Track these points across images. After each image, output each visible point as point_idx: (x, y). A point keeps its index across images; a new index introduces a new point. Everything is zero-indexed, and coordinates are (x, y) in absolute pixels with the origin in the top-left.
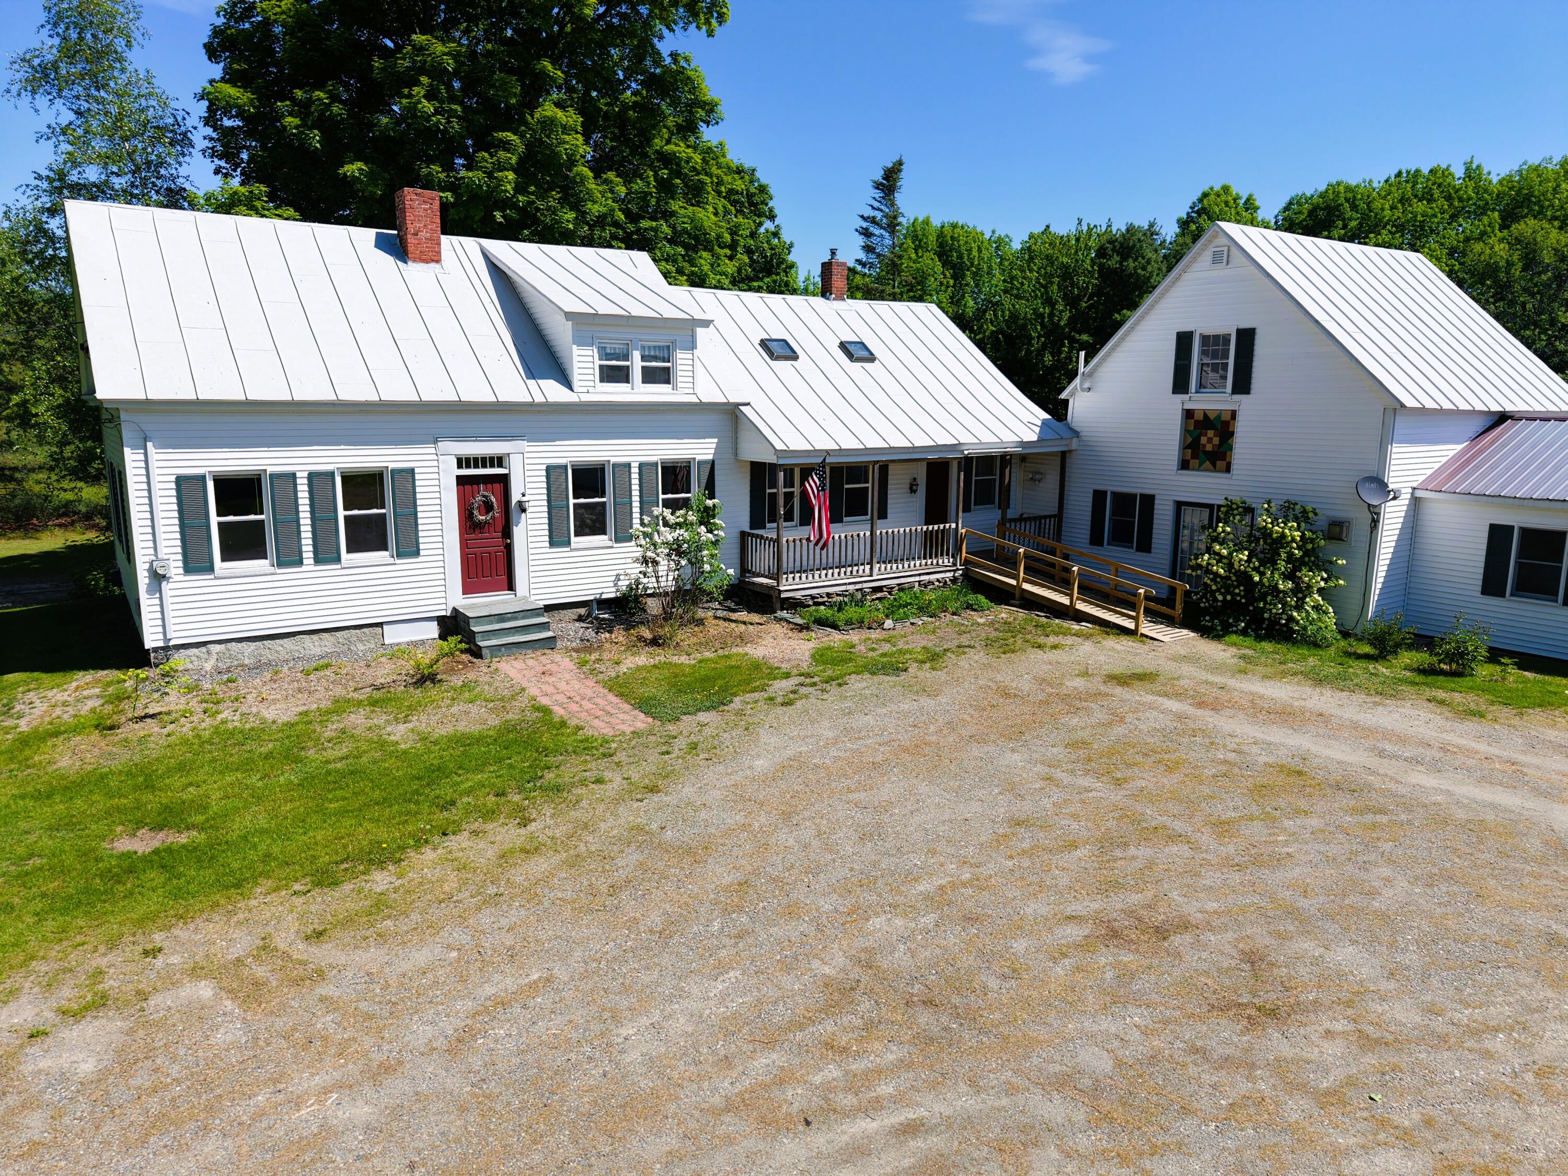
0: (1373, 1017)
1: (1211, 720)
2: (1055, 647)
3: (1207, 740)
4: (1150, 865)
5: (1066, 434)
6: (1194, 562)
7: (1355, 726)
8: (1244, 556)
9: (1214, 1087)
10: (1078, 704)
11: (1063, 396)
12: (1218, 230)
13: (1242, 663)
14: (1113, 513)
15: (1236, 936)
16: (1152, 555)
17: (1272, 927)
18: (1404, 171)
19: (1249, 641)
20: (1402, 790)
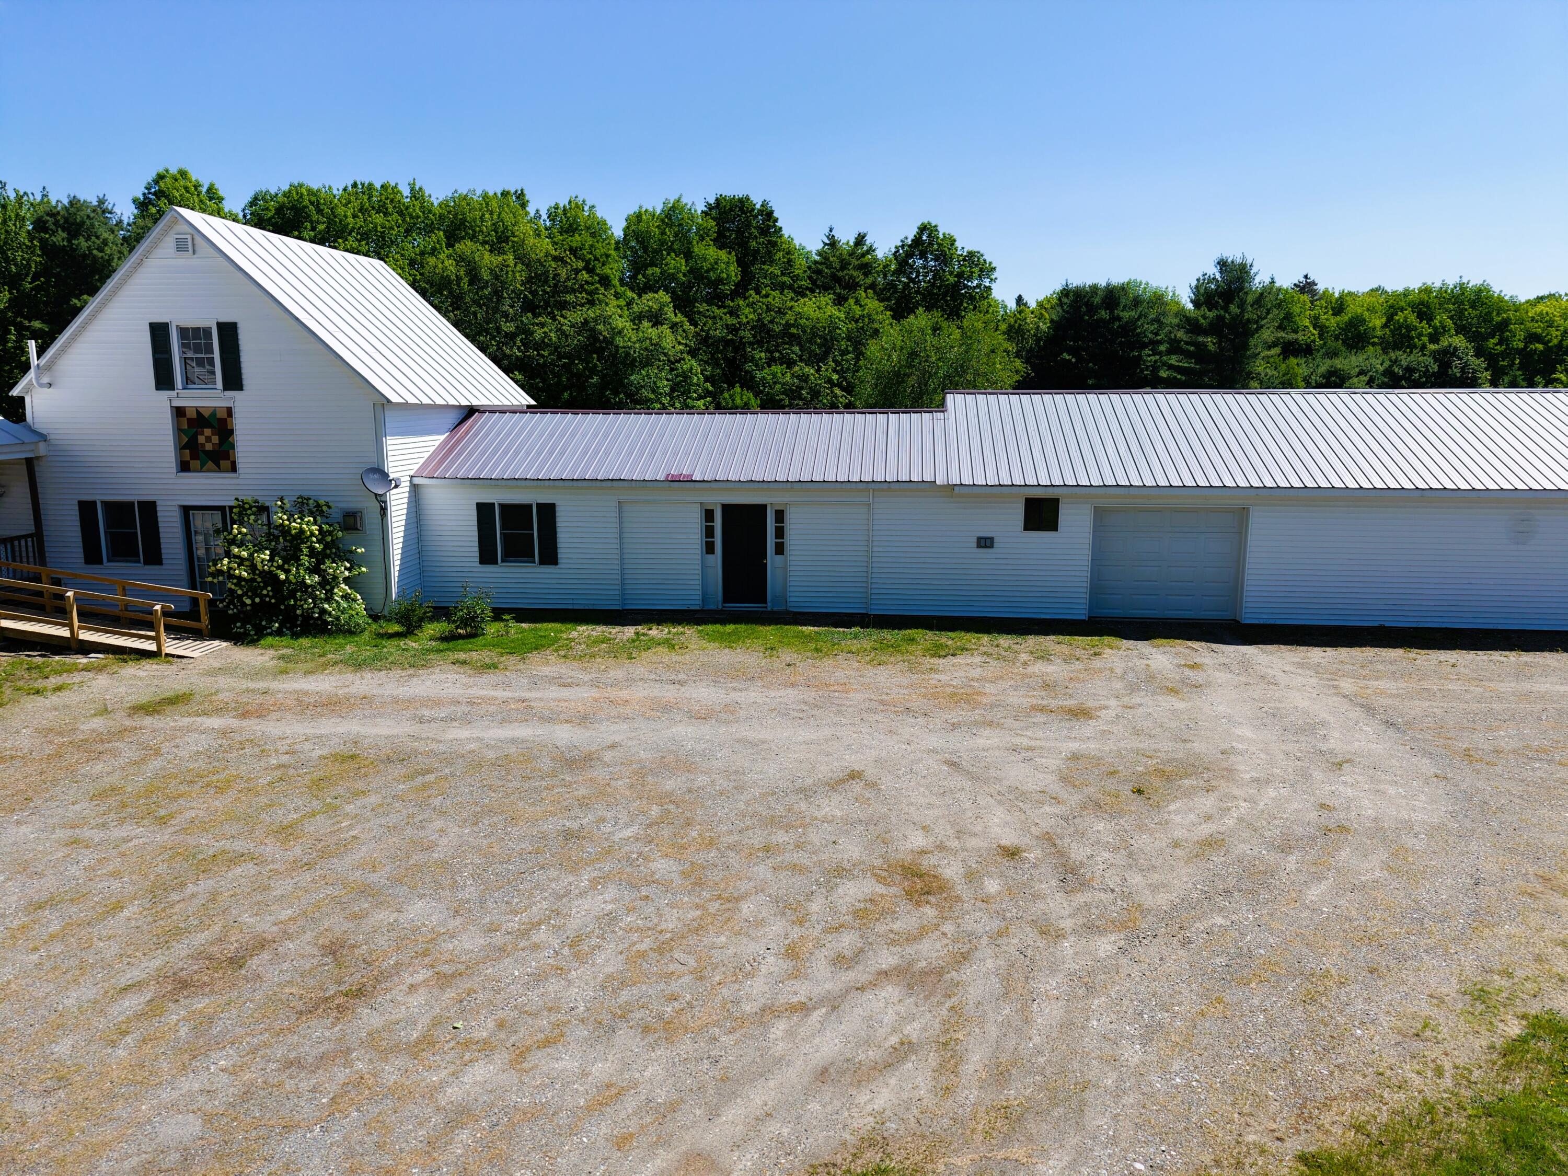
0: (447, 956)
1: (258, 728)
2: (59, 689)
3: (257, 750)
4: (213, 897)
5: (28, 437)
6: (213, 568)
7: (396, 700)
8: (266, 555)
9: (313, 1090)
10: (100, 748)
11: (15, 392)
12: (176, 215)
13: (282, 664)
14: (108, 526)
15: (315, 934)
16: (164, 567)
17: (348, 912)
18: (359, 183)
19: (286, 640)
20: (442, 747)
